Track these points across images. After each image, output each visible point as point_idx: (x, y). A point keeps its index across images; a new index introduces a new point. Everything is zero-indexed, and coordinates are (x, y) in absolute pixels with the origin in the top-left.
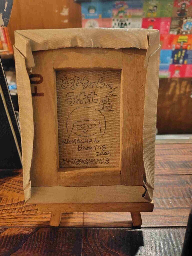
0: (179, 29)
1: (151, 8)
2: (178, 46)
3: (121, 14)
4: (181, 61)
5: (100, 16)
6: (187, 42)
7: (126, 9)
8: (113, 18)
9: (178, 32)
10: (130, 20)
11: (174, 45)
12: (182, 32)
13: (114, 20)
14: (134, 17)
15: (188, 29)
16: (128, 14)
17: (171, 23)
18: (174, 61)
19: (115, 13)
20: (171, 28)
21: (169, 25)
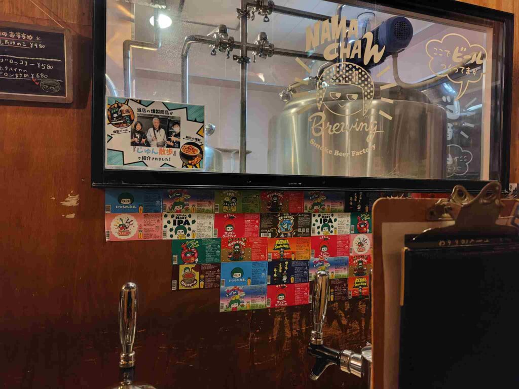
0: (274, 230)
1: (227, 199)
2: (277, 255)
3: (179, 208)
4: (285, 278)
5: (141, 209)
6: (289, 248)
7: (185, 200)
8: (165, 213)
9: (274, 234)
10: (194, 217)
11: (270, 255)
12: (280, 234)
13: (166, 216)
14: (200, 212)
15: (287, 230)
16: (190, 207)
17: (260, 221)
18: (272, 278)
19: (168, 205)
20: (261, 229)
21: (257, 224)
